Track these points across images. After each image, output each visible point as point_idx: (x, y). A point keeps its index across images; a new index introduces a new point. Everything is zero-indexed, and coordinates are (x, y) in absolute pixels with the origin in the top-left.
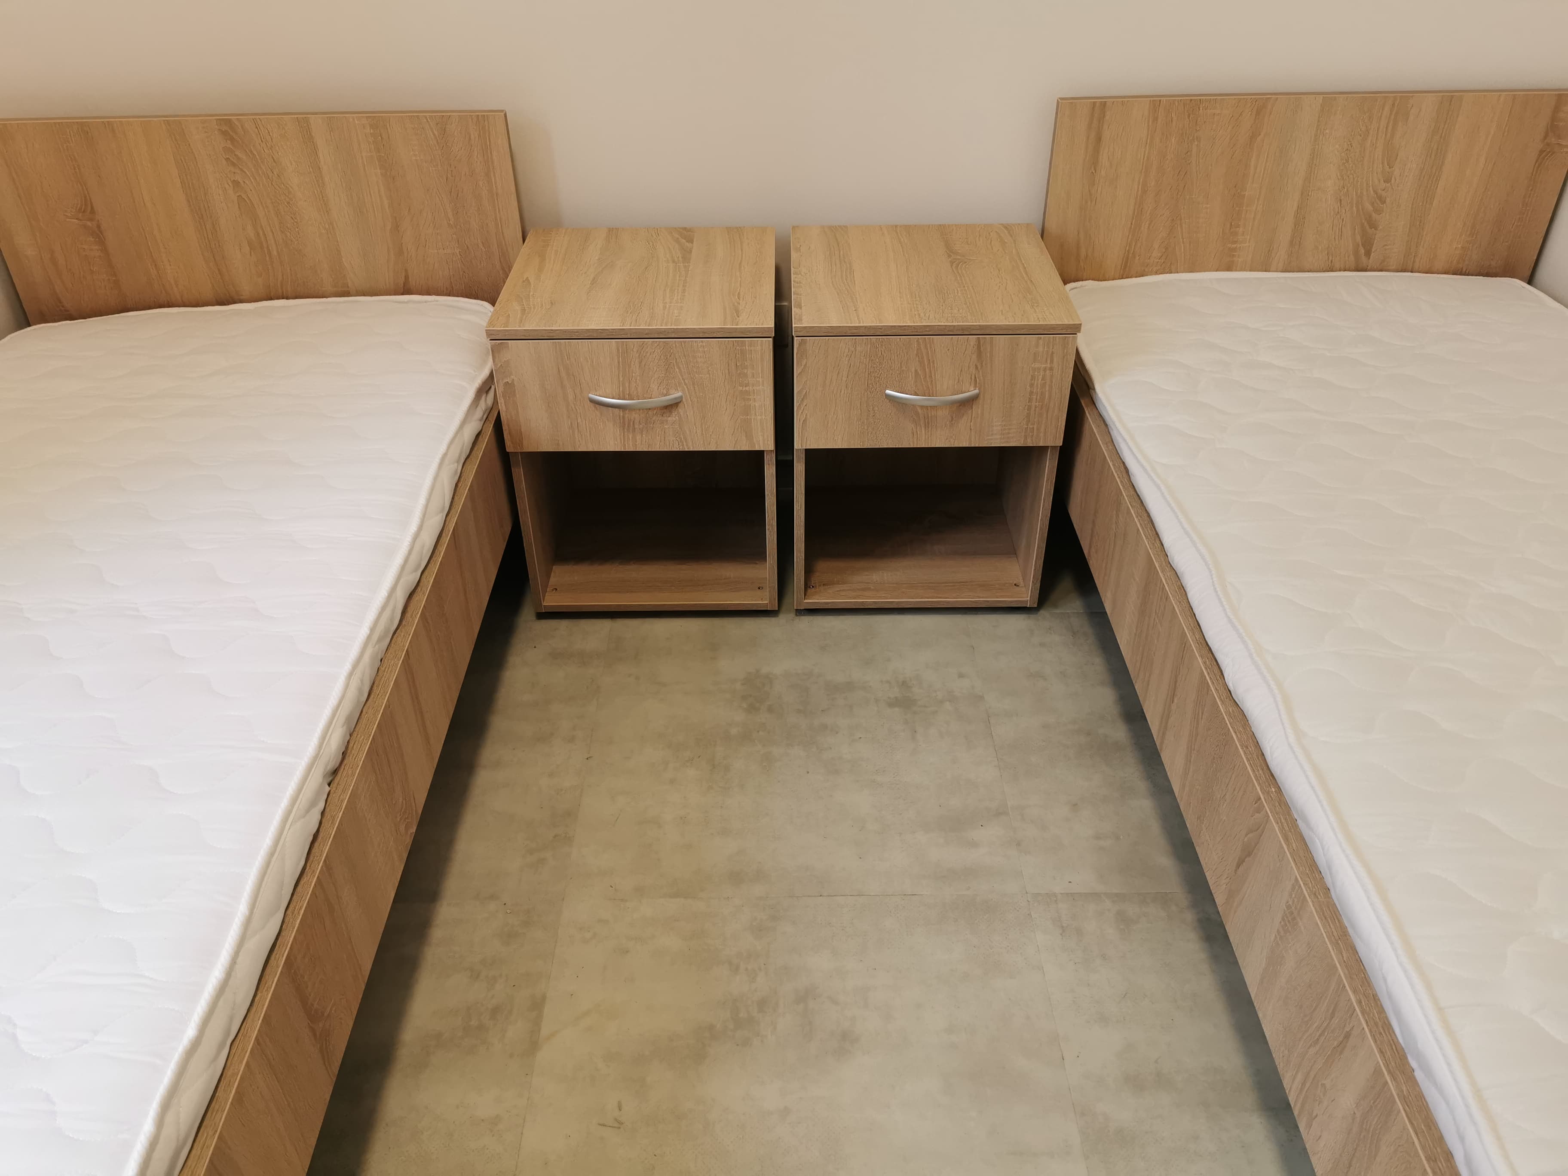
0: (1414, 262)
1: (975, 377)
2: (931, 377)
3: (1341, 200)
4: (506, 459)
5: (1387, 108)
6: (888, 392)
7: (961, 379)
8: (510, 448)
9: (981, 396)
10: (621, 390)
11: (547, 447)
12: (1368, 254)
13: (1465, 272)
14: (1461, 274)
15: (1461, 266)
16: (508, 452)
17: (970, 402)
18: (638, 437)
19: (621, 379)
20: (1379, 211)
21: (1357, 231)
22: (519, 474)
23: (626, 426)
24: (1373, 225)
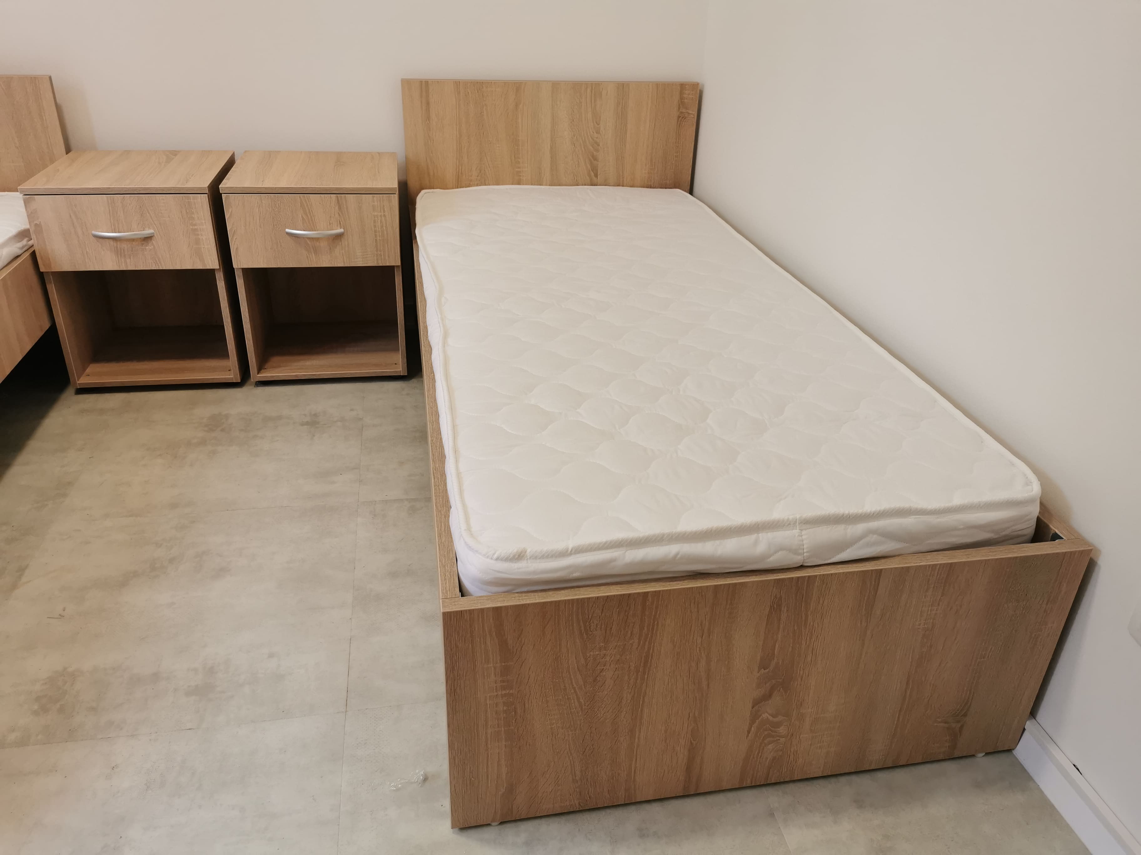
0: (623, 181)
1: (340, 222)
2: (312, 220)
3: (574, 144)
4: (41, 277)
5: (589, 90)
6: (287, 230)
7: (331, 222)
8: (42, 269)
9: (345, 234)
10: (113, 228)
11: (67, 267)
12: (596, 176)
13: (653, 186)
14: (651, 188)
15: (650, 184)
16: (43, 272)
17: (339, 237)
18: (128, 261)
19: (112, 221)
20: (597, 151)
21: (587, 162)
22: (52, 289)
23: (119, 253)
24: (596, 159)
